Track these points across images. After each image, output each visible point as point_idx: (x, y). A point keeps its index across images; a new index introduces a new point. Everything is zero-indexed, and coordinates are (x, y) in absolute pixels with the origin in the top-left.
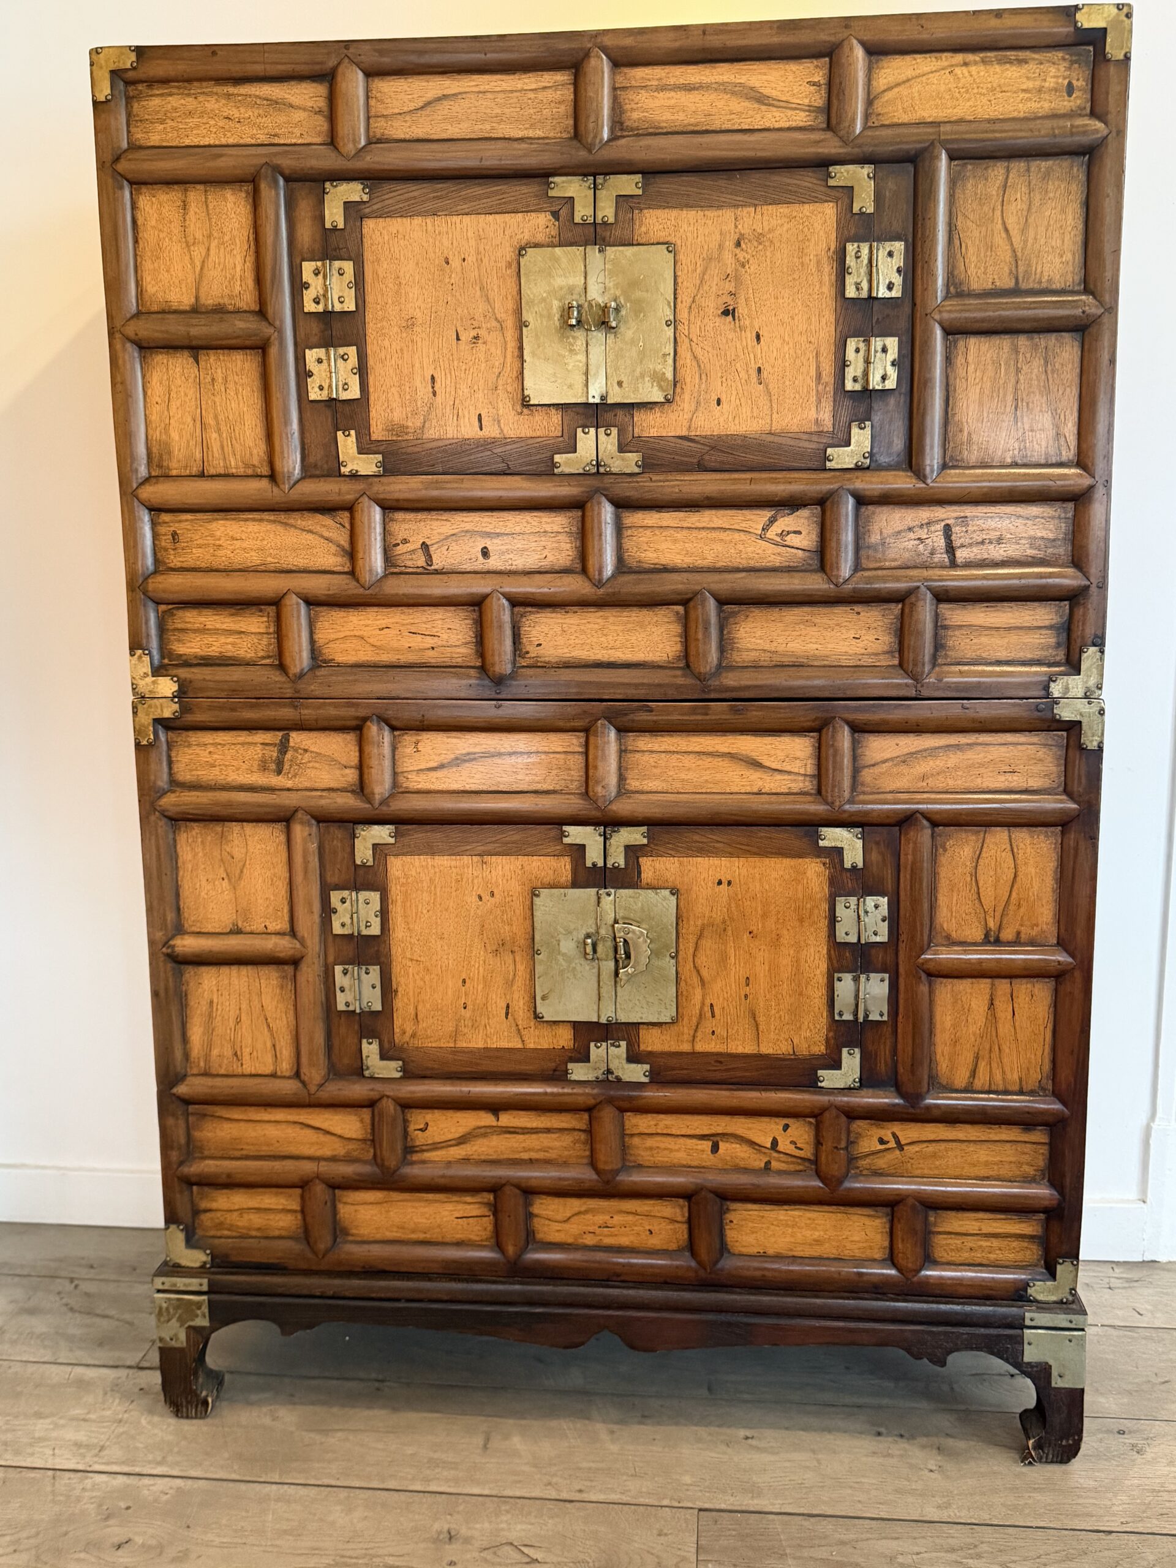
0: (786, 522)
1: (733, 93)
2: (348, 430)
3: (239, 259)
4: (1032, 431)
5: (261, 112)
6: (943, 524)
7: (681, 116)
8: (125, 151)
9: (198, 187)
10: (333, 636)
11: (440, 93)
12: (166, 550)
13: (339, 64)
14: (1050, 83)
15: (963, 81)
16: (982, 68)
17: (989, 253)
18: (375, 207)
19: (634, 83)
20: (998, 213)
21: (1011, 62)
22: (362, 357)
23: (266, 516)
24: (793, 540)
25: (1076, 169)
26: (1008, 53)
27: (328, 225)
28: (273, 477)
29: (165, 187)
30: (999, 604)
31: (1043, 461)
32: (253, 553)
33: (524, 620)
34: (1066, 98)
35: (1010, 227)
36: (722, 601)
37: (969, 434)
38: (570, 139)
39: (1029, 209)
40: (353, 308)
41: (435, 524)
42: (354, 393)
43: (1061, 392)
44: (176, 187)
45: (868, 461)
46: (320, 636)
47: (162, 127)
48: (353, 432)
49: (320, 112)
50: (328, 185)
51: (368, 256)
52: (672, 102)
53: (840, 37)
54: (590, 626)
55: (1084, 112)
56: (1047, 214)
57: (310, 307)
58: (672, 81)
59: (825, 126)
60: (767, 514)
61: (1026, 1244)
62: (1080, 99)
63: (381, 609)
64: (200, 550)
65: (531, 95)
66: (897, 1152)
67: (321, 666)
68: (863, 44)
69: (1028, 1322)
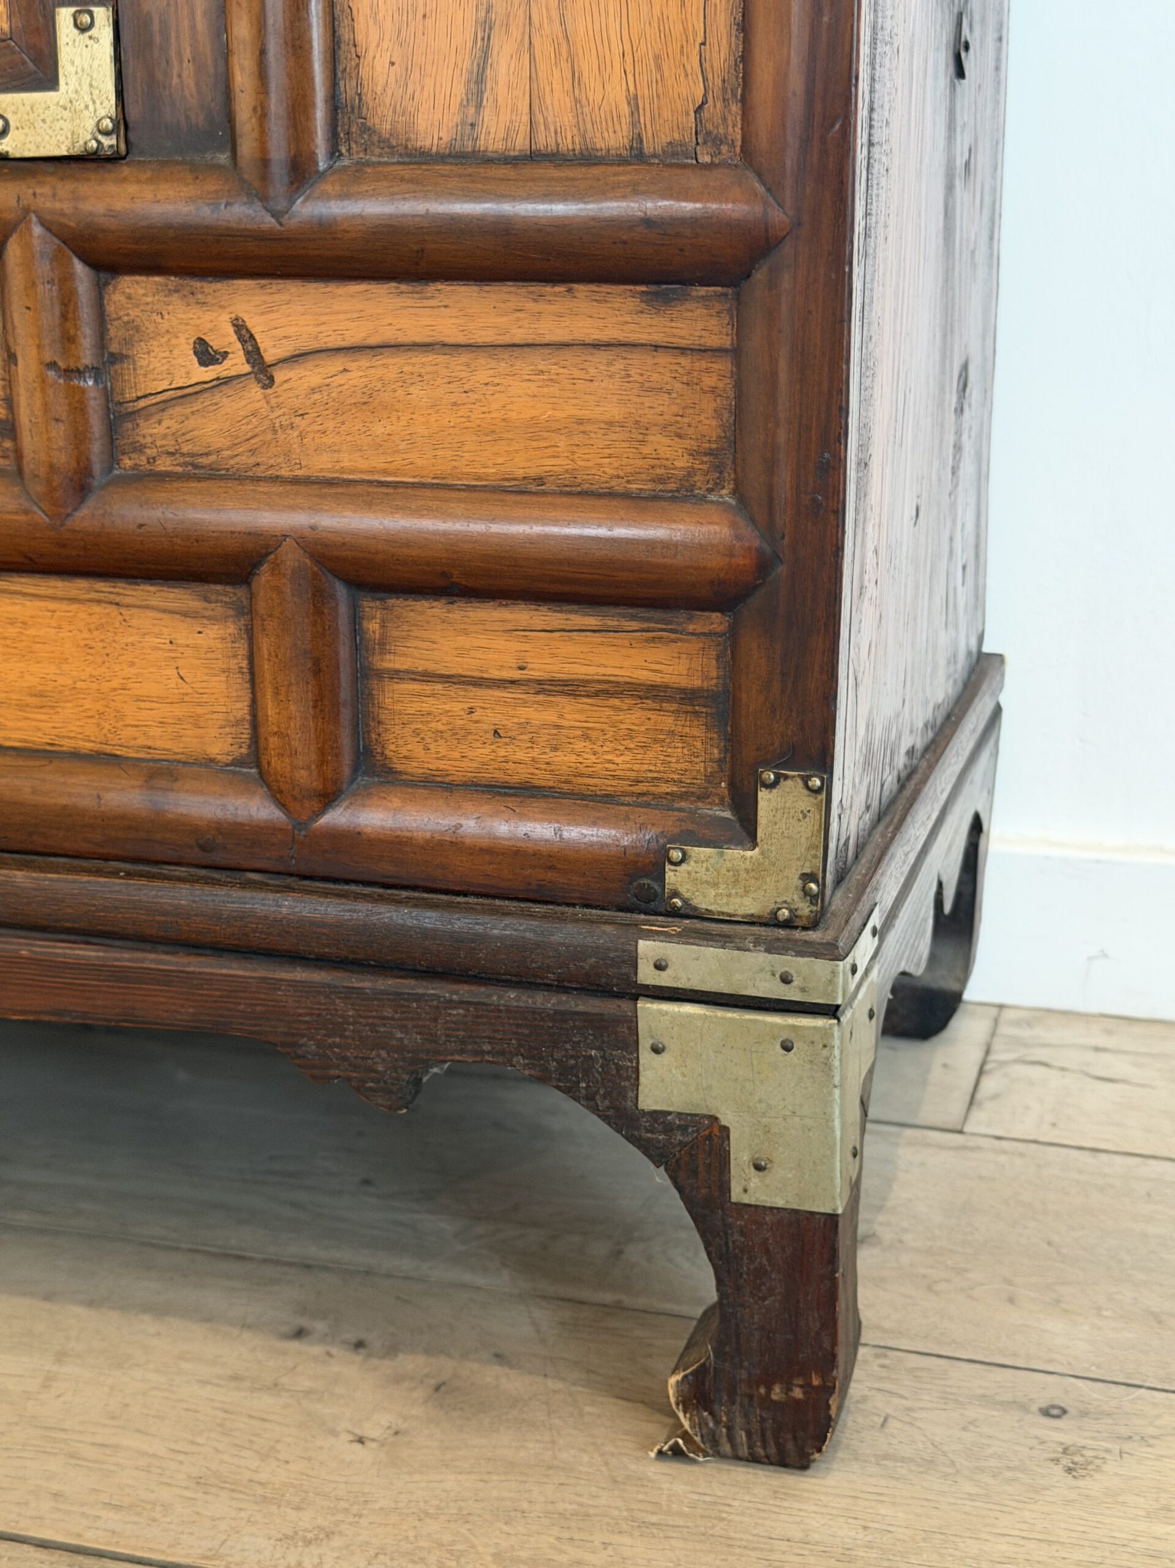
61: (668, 722)
66: (255, 391)
69: (646, 975)
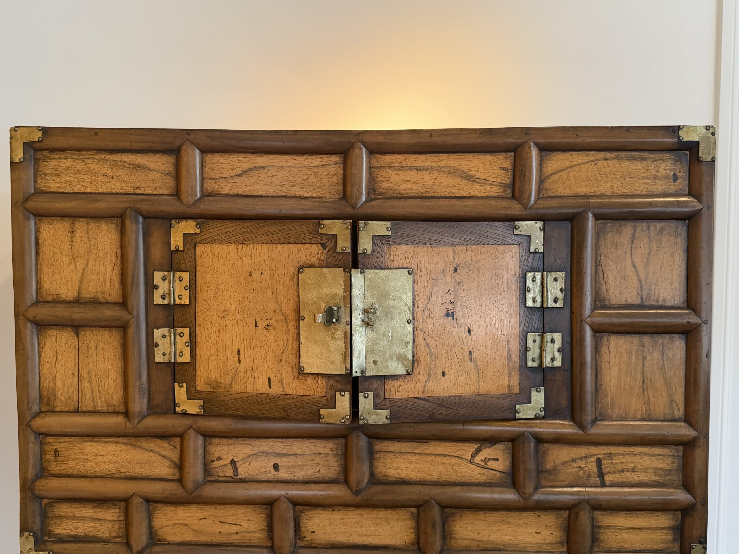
0: (487, 452)
1: (450, 173)
2: (182, 382)
3: (109, 268)
4: (654, 397)
5: (128, 172)
6: (596, 457)
7: (414, 187)
8: (32, 195)
9: (82, 219)
10: (165, 524)
11: (252, 166)
12: (49, 461)
13: (183, 144)
14: (662, 173)
15: (603, 170)
16: (617, 162)
17: (622, 281)
18: (204, 237)
19: (383, 165)
20: (629, 255)
21: (635, 159)
22: (193, 335)
23: (121, 440)
24: (492, 464)
25: (681, 228)
26: (634, 153)
27: (173, 248)
28: (126, 414)
29: (59, 219)
30: (635, 513)
31: (662, 418)
32: (110, 465)
33: (303, 515)
34: (673, 183)
35: (636, 264)
36: (443, 507)
37: (612, 399)
38: (340, 199)
39: (649, 253)
40: (187, 302)
41: (241, 447)
42: (186, 358)
43: (673, 373)
44: (67, 219)
45: (543, 413)
46: (156, 523)
47: (59, 179)
48: (184, 385)
49: (169, 174)
50: (173, 222)
51: (199, 268)
52: (409, 177)
53: (522, 141)
54: (350, 520)
55: (684, 193)
56: (661, 257)
57: (158, 301)
58: (408, 164)
59: (511, 196)
60: (474, 447)
62: (683, 184)
63: (200, 506)
64: (74, 462)
65: (315, 170)
67: (156, 544)
68: (537, 145)
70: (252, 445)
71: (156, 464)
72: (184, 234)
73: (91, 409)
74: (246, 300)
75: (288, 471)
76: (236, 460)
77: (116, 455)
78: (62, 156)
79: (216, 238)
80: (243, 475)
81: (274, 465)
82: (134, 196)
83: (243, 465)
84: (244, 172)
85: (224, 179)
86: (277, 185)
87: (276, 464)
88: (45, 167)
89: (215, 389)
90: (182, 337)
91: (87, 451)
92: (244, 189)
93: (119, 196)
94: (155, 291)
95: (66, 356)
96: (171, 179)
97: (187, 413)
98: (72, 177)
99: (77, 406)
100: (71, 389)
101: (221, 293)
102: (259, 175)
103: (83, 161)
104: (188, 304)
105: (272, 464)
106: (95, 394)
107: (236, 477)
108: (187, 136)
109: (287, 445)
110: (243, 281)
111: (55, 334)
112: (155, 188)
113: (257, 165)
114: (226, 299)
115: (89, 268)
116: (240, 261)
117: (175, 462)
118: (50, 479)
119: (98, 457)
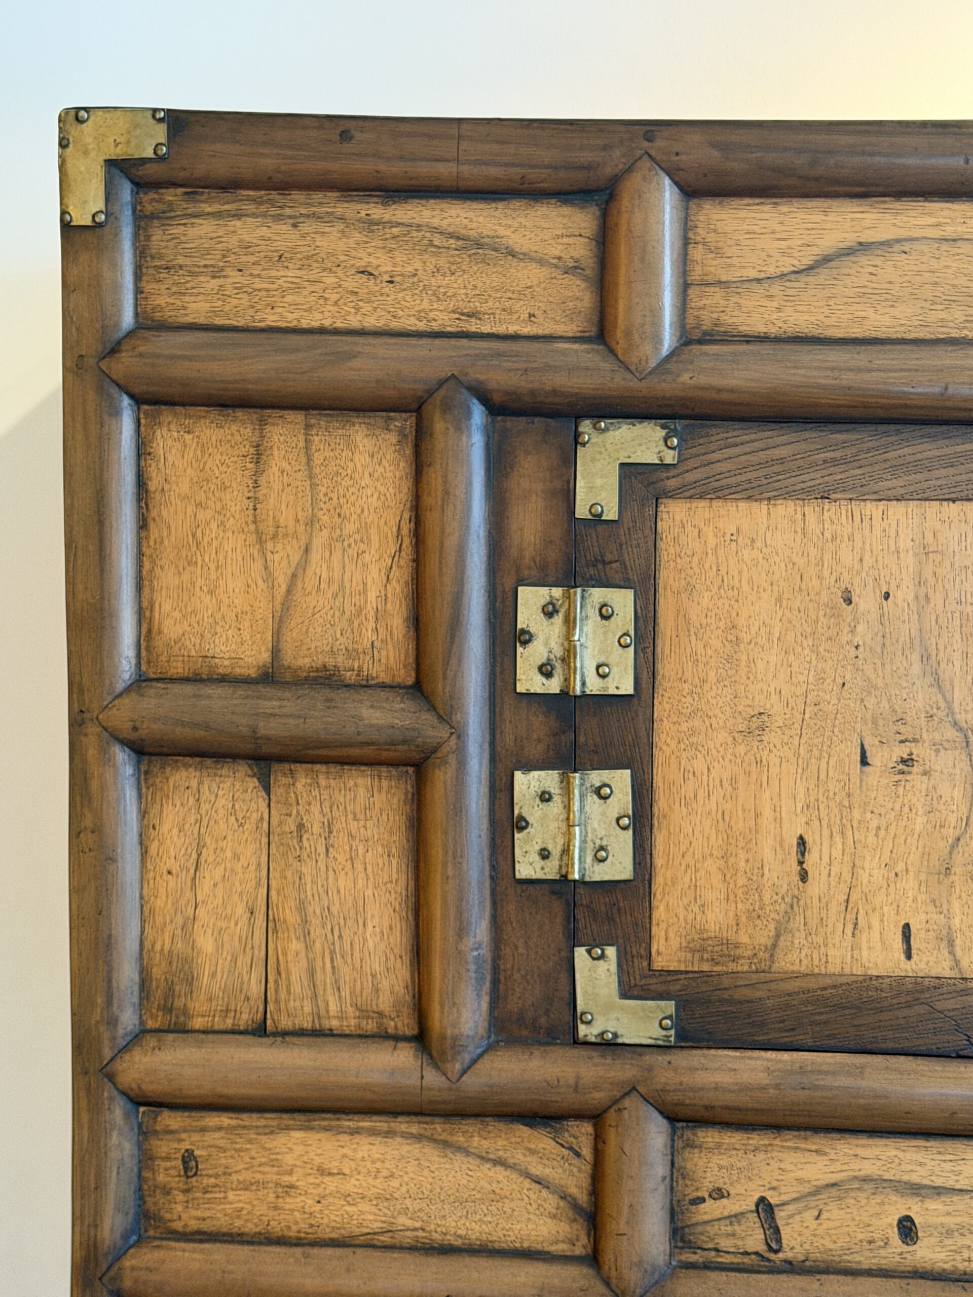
2: (602, 945)
3: (375, 575)
5: (442, 262)
8: (130, 334)
9: (291, 415)
11: (851, 239)
12: (167, 1191)
13: (629, 170)
18: (690, 477)
22: (643, 793)
23: (402, 1125)
27: (582, 512)
28: (422, 1041)
29: (214, 413)
32: (364, 1206)
41: (789, 1160)
42: (619, 867)
44: (239, 413)
47: (215, 283)
48: (611, 951)
49: (575, 269)
50: (586, 426)
51: (667, 578)
57: (529, 681)
64: (245, 1195)
70: (825, 1154)
71: (512, 1205)
72: (622, 465)
73: (307, 1025)
74: (829, 681)
75: (948, 1242)
76: (773, 1201)
77: (385, 1173)
78: (227, 207)
79: (733, 480)
80: (798, 1249)
81: (900, 1222)
82: (464, 342)
83: (797, 1218)
84: (825, 260)
85: (755, 285)
86: (934, 303)
87: (908, 1218)
88: (171, 244)
89: (717, 964)
90: (605, 798)
91: (289, 1159)
92: (821, 317)
93: (413, 341)
94: (520, 649)
95: (229, 854)
96: (583, 285)
97: (620, 1041)
98: (259, 276)
99: (260, 1016)
100: (243, 961)
101: (744, 658)
102: (872, 270)
103: (295, 226)
104: (631, 691)
105: (894, 1219)
106: (319, 976)
107: (772, 1256)
108: (646, 144)
109: (944, 1161)
110: (822, 618)
111: (194, 783)
112: (531, 315)
113: (869, 236)
114: (759, 677)
115: (310, 572)
116: (812, 555)
117: (575, 1199)
118: (170, 1248)
119: (327, 1179)
